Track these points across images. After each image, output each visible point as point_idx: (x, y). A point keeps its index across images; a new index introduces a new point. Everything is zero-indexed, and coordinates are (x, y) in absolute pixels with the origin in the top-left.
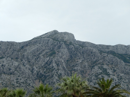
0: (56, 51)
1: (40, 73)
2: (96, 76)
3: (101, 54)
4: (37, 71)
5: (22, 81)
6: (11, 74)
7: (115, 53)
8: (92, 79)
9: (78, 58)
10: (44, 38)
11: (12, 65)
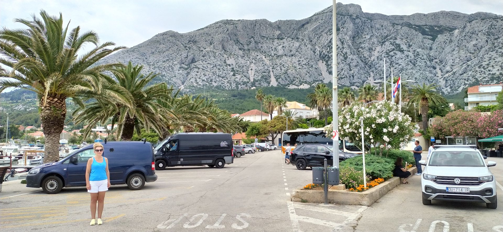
0: (340, 27)
1: (323, 53)
2: (387, 53)
3: (394, 27)
4: (319, 51)
5: (304, 63)
6: (292, 55)
7: (411, 25)
8: (383, 56)
9: (366, 34)
10: (326, 13)
11: (293, 45)
